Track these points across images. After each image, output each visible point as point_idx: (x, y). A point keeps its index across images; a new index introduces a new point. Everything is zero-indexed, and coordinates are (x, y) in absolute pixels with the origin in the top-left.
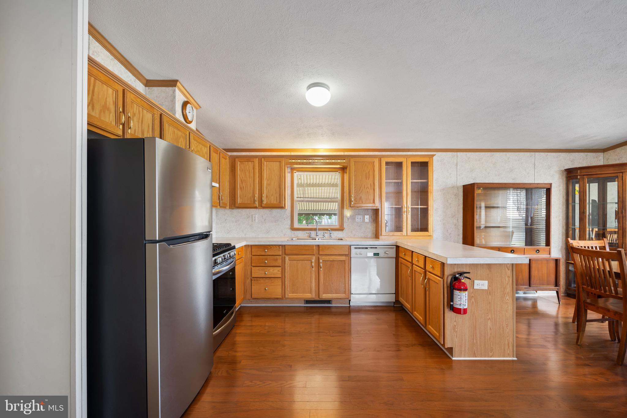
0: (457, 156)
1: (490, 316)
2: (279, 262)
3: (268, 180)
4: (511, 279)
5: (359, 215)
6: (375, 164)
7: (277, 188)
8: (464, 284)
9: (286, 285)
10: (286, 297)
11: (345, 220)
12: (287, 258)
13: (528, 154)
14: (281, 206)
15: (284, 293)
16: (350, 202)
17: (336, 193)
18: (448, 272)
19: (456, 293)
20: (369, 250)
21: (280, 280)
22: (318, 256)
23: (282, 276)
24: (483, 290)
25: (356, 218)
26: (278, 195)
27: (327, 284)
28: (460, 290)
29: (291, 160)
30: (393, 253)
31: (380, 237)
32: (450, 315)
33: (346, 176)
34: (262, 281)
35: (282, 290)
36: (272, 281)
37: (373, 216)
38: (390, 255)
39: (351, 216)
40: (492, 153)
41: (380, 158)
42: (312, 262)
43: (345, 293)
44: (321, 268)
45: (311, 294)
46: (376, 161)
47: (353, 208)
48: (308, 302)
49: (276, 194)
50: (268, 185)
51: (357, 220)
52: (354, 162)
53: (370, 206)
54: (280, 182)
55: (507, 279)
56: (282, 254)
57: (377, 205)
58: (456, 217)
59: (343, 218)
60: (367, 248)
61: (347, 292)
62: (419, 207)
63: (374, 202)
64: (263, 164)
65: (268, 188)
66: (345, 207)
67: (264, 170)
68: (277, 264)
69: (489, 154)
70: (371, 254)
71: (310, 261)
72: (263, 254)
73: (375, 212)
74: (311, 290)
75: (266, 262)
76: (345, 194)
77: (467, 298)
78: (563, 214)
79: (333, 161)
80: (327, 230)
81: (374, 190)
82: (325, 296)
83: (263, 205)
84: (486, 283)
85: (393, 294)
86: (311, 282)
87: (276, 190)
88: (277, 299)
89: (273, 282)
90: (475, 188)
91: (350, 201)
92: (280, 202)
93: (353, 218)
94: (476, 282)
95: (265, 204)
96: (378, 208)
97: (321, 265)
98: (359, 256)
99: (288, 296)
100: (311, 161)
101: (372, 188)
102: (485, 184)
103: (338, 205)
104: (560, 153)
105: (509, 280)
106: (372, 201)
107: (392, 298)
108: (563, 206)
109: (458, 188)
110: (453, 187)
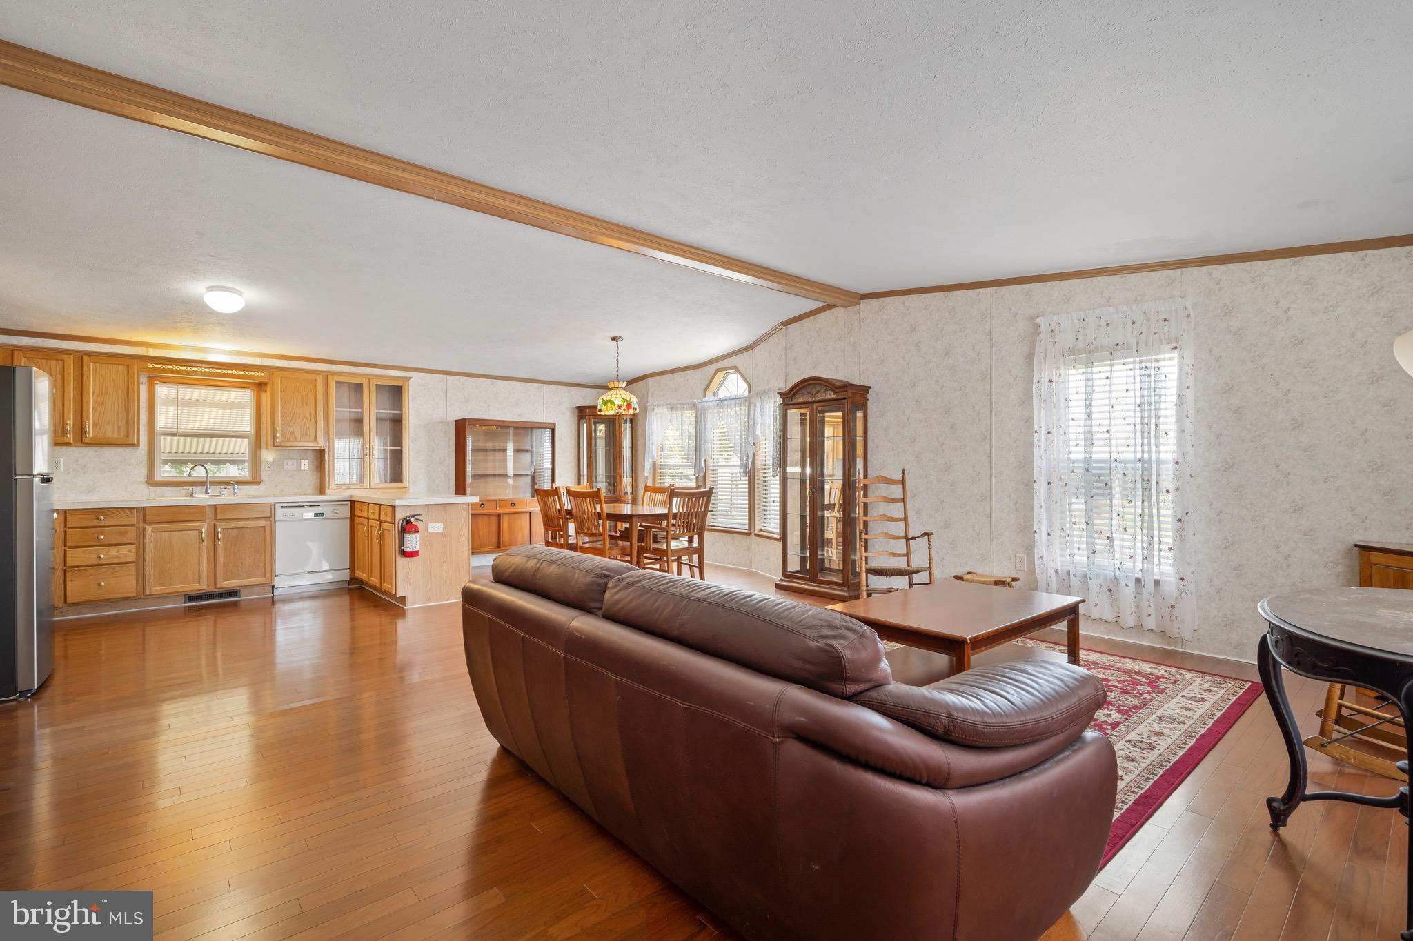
0: (447, 381)
1: (445, 559)
2: (132, 535)
3: (98, 396)
4: (467, 521)
5: (290, 458)
6: (318, 383)
7: (120, 410)
8: (416, 526)
9: (146, 574)
10: (147, 592)
11: (263, 467)
12: (149, 529)
13: (535, 385)
14: (130, 442)
15: (142, 587)
16: (274, 439)
17: (245, 422)
18: (400, 515)
19: (407, 535)
20: (307, 508)
21: (132, 568)
22: (215, 522)
23: (138, 559)
24: (438, 533)
25: (285, 464)
26: (124, 422)
27: (231, 565)
28: (410, 532)
29: (151, 363)
30: (346, 511)
31: (327, 491)
32: (401, 561)
33: (266, 398)
34: (91, 571)
35: (137, 583)
36: (114, 569)
37: (315, 461)
38: (340, 515)
39: (274, 461)
41: (327, 375)
42: (201, 533)
43: (265, 575)
44: (219, 540)
45: (200, 583)
46: (320, 380)
47: (277, 448)
48: (191, 598)
49: (118, 421)
50: (99, 404)
51: (285, 467)
52: (281, 377)
53: (310, 445)
54: (128, 402)
55: (463, 519)
56: (138, 522)
57: (322, 443)
59: (260, 463)
60: (303, 506)
61: (268, 575)
62: (389, 448)
63: (316, 439)
64: (85, 367)
65: (98, 409)
66: (263, 445)
67: (88, 378)
68: (125, 540)
70: (311, 515)
71: (197, 532)
72: (95, 523)
73: (319, 456)
74: (199, 576)
75: (102, 537)
76: (263, 426)
77: (418, 540)
79: (241, 373)
80: (228, 483)
81: (316, 422)
82: (226, 584)
83: (86, 440)
84: (441, 525)
85: (346, 569)
86: (199, 564)
87: (117, 415)
88: (126, 599)
89: (117, 572)
90: (467, 424)
91: (274, 437)
92: (127, 435)
93: (278, 463)
94: (430, 525)
95: (91, 438)
96: (322, 449)
97: (220, 535)
98: (289, 518)
99: (151, 591)
100: (195, 369)
101: (313, 418)
103: (249, 443)
105: (465, 521)
106: (312, 438)
107: (345, 576)
109: (448, 424)
110: (440, 422)
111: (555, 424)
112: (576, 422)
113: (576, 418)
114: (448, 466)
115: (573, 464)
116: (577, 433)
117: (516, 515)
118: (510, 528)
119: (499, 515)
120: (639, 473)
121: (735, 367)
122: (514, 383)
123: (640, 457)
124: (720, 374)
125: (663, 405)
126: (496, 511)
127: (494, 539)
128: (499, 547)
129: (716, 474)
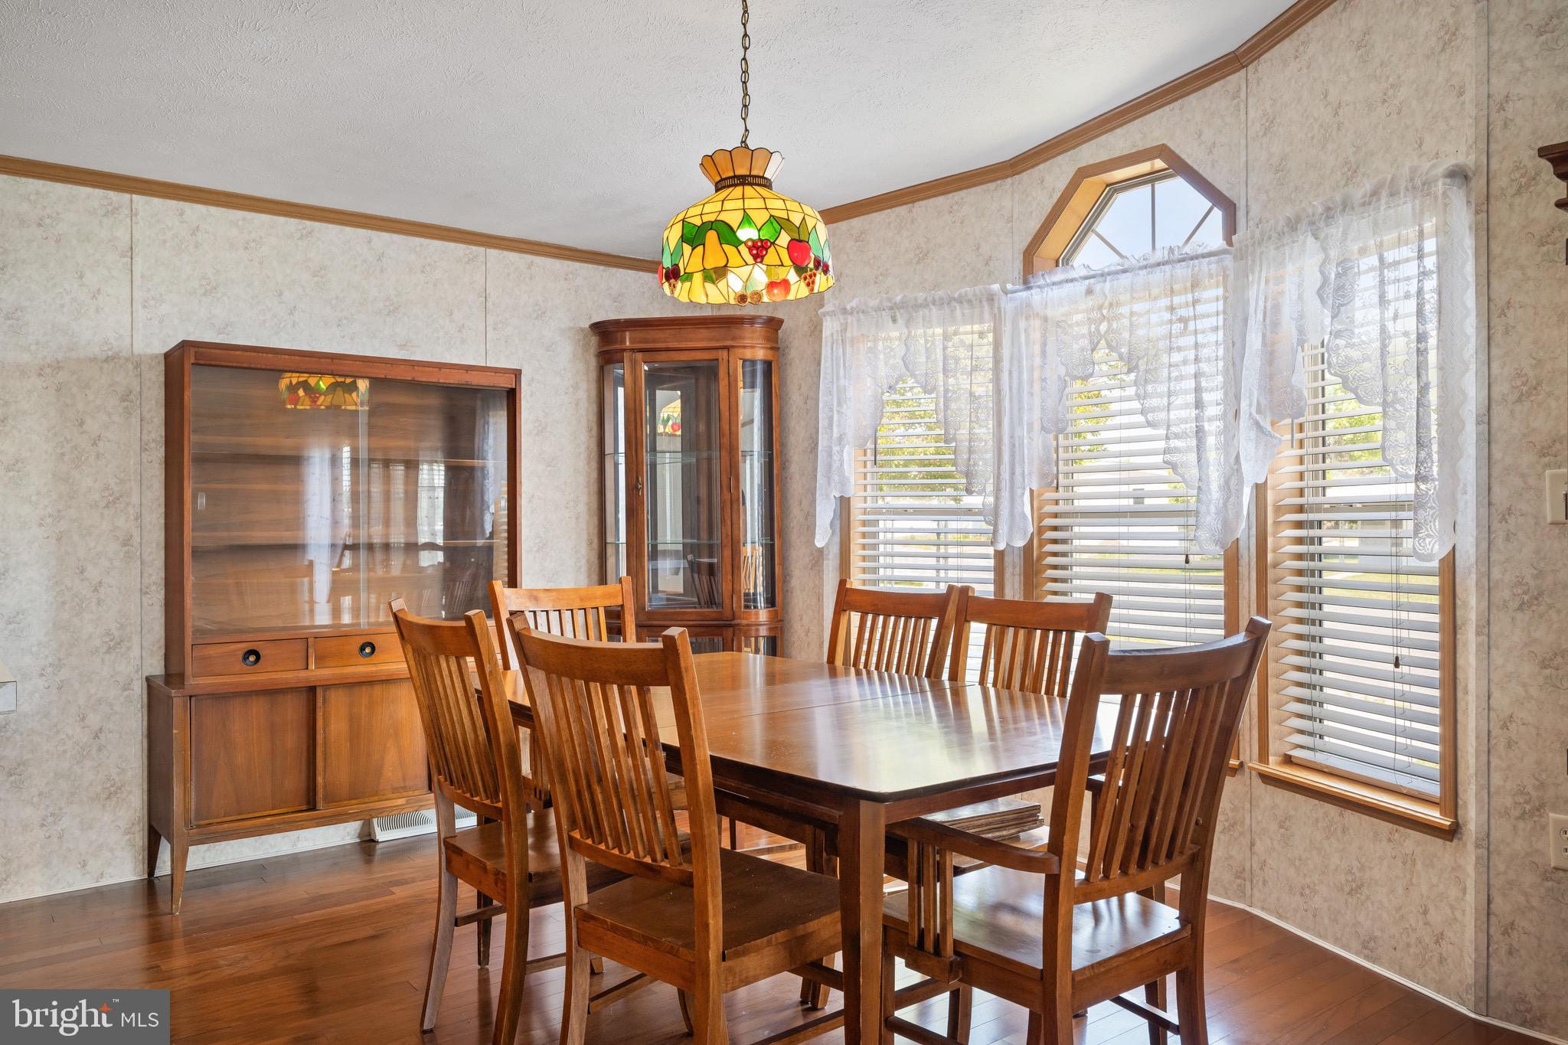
0: (133, 214)
13: (459, 249)
40: (308, 223)
58: (128, 504)
69: (291, 224)
78: (589, 493)
90: (187, 367)
102: (238, 353)
104: (577, 265)
108: (588, 463)
109: (137, 366)
110: (106, 360)
111: (517, 374)
112: (593, 375)
113: (593, 362)
114: (139, 516)
115: (582, 508)
116: (594, 408)
117: (377, 690)
118: (356, 732)
119: (312, 690)
120: (795, 538)
121: (1162, 151)
122: (382, 239)
123: (796, 486)
124: (1091, 188)
125: (878, 309)
126: (303, 674)
127: (293, 782)
128: (312, 806)
129: (1064, 541)
